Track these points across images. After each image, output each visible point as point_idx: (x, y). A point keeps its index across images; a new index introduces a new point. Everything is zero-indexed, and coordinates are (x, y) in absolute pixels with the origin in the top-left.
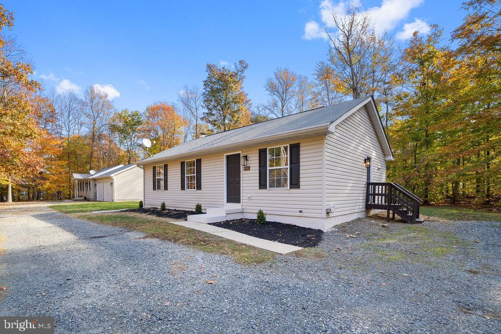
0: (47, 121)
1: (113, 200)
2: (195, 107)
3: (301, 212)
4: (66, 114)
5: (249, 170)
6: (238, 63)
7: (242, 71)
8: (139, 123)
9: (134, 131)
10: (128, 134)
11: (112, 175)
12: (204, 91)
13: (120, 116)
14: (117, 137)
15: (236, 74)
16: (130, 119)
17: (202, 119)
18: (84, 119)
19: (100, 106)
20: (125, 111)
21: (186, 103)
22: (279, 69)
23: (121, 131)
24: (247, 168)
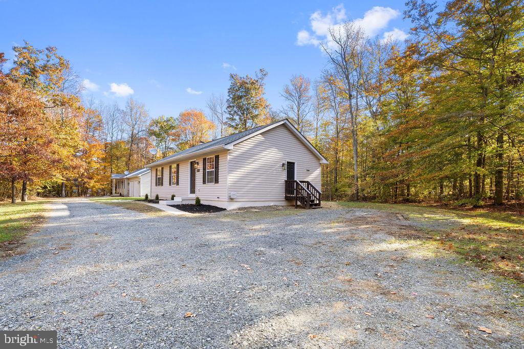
0: (95, 129)
1: (139, 196)
2: (220, 112)
3: (218, 198)
4: (110, 123)
5: (199, 171)
6: (258, 72)
7: (262, 79)
8: (172, 127)
9: (168, 135)
10: (163, 138)
11: (140, 175)
12: (229, 98)
13: (156, 123)
14: (153, 140)
15: (257, 81)
16: (165, 124)
18: (125, 126)
19: (138, 114)
20: (162, 118)
21: (213, 109)
22: (294, 76)
23: (158, 135)
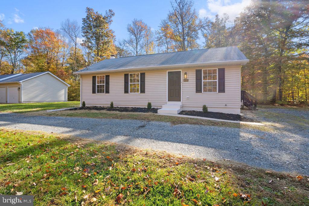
1: (20, 102)
3: (226, 105)
5: (188, 81)
6: (108, 11)
7: (111, 17)
11: (20, 82)
15: (107, 18)
17: (82, 45)
24: (186, 80)
